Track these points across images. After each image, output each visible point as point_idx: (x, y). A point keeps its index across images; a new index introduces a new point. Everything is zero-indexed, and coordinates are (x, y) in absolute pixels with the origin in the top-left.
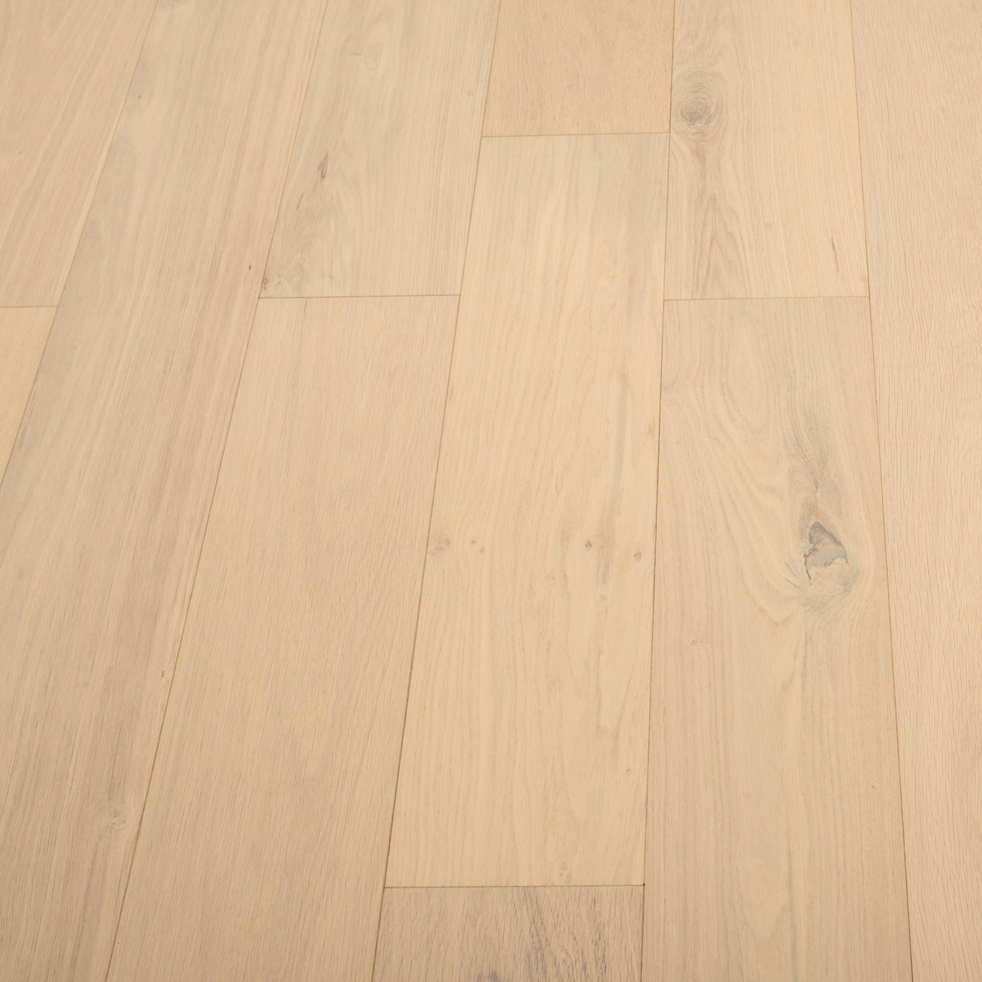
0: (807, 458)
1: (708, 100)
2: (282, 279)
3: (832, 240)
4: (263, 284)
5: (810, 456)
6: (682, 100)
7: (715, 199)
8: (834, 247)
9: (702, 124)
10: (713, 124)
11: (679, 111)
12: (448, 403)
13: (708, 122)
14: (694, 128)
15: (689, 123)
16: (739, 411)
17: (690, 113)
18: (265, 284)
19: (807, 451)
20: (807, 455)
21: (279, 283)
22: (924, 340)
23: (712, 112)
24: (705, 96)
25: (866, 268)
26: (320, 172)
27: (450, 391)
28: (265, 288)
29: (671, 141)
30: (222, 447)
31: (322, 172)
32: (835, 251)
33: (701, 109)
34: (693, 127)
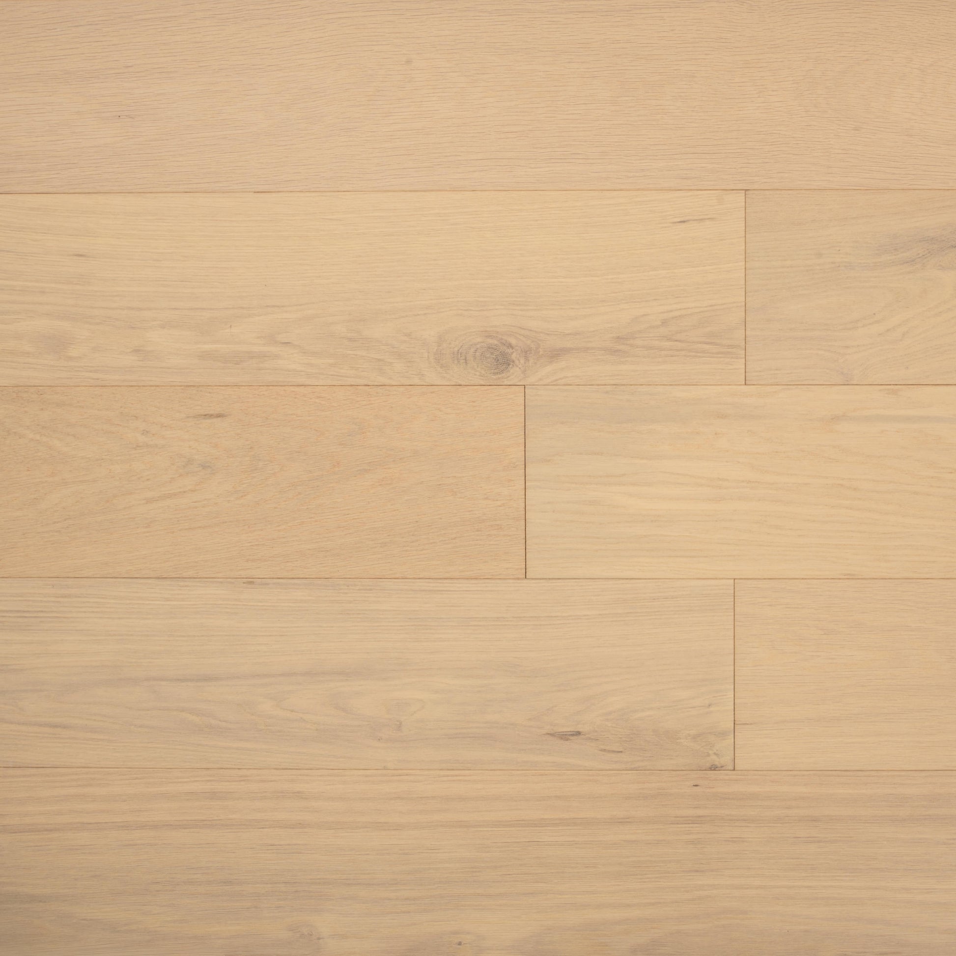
0: (926, 254)
1: (478, 346)
2: (711, 752)
3: (675, 223)
4: (717, 769)
5: (924, 251)
6: (478, 373)
7: (618, 338)
8: (684, 222)
9: (513, 352)
10: (513, 341)
11: (494, 377)
12: (860, 577)
13: (510, 346)
14: (519, 360)
15: (511, 366)
16: (874, 314)
17: (497, 365)
18: (717, 768)
19: (919, 254)
20: (924, 254)
21: (715, 754)
22: (799, 142)
23: (496, 342)
24: (472, 350)
25: (709, 192)
26: (571, 738)
27: (846, 577)
28: (722, 767)
29: (536, 384)
30: (903, 773)
31: (572, 735)
32: (688, 221)
33: (492, 354)
34: (517, 362)
